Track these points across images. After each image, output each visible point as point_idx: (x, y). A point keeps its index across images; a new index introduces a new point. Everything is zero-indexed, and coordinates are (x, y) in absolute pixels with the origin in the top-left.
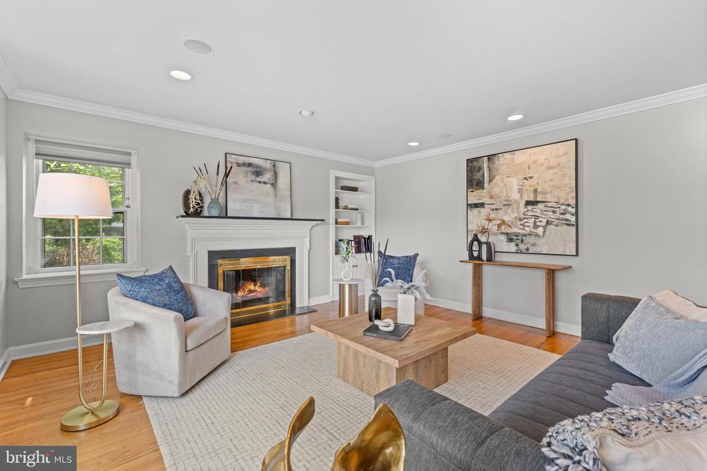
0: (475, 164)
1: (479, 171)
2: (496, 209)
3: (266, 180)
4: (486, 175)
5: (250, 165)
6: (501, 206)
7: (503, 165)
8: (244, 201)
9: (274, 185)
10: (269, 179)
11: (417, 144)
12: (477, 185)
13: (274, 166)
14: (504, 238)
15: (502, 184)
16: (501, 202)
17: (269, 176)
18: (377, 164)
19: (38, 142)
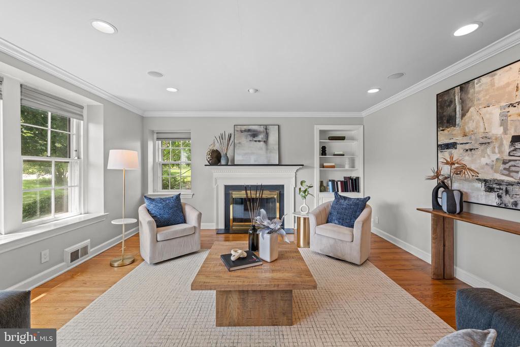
0: (446, 98)
1: (449, 105)
2: (471, 150)
3: (260, 139)
4: (458, 109)
5: (249, 130)
6: (477, 146)
7: (479, 92)
8: (246, 154)
9: (266, 142)
10: (262, 138)
11: (376, 90)
12: (448, 122)
13: (266, 129)
14: (480, 186)
15: (478, 117)
16: (476, 140)
17: (262, 136)
18: (364, 114)
19: (157, 133)
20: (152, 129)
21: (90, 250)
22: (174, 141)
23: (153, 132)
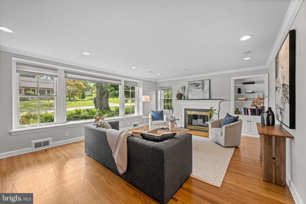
3: (200, 87)
5: (195, 84)
7: (279, 59)
8: (193, 94)
9: (203, 88)
11: (249, 58)
13: (203, 82)
19: (162, 88)
20: (159, 86)
21: (139, 125)
22: (168, 90)
23: (160, 87)
